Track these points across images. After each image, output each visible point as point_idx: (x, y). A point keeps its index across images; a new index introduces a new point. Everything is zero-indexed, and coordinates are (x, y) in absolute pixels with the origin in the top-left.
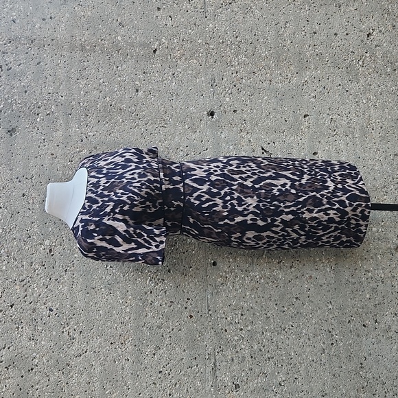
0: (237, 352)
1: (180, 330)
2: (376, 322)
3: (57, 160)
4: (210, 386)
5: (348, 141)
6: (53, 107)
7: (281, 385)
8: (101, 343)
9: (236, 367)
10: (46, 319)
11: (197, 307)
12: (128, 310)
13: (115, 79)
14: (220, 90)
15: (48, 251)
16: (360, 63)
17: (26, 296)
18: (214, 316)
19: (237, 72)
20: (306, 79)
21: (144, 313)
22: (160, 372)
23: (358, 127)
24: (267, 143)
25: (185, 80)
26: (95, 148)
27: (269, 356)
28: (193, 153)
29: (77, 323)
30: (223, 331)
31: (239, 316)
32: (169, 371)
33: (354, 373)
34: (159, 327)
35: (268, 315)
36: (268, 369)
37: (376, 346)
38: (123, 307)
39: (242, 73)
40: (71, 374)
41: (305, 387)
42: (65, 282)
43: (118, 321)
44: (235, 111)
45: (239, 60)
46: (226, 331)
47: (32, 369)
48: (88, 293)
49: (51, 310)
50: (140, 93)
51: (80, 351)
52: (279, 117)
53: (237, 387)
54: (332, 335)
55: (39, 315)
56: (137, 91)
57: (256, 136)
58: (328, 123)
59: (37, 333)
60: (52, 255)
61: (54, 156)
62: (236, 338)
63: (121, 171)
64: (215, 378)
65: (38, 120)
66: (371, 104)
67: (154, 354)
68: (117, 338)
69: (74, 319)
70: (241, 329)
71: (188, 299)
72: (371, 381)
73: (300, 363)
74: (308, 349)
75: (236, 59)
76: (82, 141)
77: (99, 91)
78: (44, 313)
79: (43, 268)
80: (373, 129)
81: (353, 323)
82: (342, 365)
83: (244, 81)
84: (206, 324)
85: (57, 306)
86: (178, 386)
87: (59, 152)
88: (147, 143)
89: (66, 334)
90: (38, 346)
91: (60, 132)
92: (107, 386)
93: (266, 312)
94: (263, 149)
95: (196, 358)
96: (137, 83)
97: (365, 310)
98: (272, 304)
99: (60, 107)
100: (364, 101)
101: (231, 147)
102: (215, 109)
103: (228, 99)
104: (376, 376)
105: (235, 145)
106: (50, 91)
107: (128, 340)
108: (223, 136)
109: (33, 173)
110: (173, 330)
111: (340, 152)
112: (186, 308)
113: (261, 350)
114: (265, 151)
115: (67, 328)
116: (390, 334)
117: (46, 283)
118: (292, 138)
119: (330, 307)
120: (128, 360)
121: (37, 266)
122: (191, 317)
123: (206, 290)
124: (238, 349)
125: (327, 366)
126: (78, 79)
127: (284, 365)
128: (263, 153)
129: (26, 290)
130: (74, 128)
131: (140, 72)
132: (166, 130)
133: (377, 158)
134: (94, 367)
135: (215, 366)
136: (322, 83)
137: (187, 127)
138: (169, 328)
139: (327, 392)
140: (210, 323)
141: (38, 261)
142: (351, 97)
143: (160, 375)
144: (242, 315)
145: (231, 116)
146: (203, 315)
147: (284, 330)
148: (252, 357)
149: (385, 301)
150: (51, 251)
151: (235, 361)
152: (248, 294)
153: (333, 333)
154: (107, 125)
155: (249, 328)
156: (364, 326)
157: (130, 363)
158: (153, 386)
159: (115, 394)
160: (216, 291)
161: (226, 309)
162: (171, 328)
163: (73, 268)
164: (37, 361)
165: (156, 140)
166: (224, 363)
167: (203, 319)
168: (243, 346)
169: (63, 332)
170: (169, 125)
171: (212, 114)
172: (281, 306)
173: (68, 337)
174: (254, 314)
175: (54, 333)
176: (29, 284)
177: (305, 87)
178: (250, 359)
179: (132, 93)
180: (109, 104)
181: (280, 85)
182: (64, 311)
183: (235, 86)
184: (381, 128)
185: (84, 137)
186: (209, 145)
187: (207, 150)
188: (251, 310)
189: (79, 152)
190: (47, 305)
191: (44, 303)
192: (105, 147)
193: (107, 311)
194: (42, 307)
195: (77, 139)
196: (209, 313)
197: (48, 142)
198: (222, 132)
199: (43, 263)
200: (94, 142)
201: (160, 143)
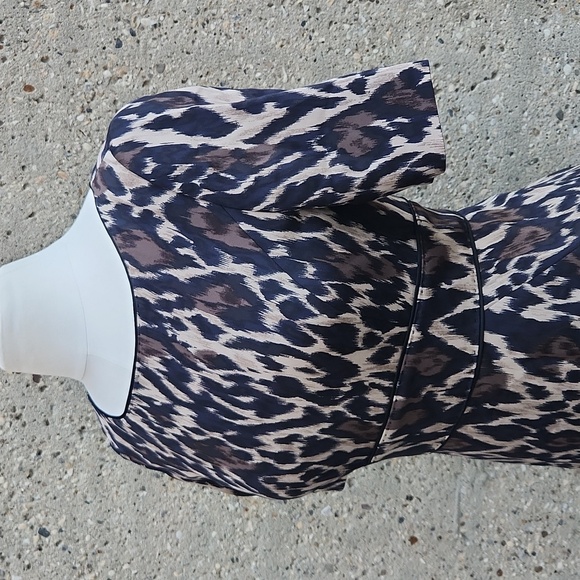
1: (384, 573)
3: (44, 105)
10: (31, 555)
11: (429, 516)
12: (250, 527)
15: (29, 378)
18: (473, 538)
21: (293, 536)
26: (160, 68)
28: (451, 88)
29: (116, 565)
30: (494, 573)
31: (538, 536)
34: (331, 569)
38: (238, 521)
42: (81, 460)
43: (223, 555)
46: (500, 573)
48: (143, 489)
49: (44, 533)
55: (10, 544)
60: (42, 389)
61: (35, 94)
63: (251, 418)
69: (107, 555)
70: (539, 569)
71: (410, 498)
76: (119, 45)
78: (27, 541)
79: (17, 424)
84: (450, 556)
85: (61, 522)
87: (49, 80)
88: (317, 54)
91: (49, 16)
101: (567, 69)
108: (547, 32)
110: (364, 573)
112: (401, 520)
117: (27, 465)
122: (413, 540)
123: (456, 475)
138: (354, 568)
140: (462, 556)
144: (544, 534)
146: (445, 537)
152: (566, 482)
155: (560, 566)
160: (482, 477)
161: (507, 520)
162: (361, 568)
165: (344, 45)
167: (442, 546)
182: (79, 535)
185: (126, 32)
186: (502, 61)
187: (494, 75)
188: (570, 522)
189: (113, 79)
190: (32, 521)
191: (26, 518)
192: (189, 66)
193: (194, 532)
194: (21, 526)
195: (105, 38)
196: (462, 530)
197: (15, 46)
198: (544, 20)
199: (18, 412)
200: (156, 48)
201: (356, 56)
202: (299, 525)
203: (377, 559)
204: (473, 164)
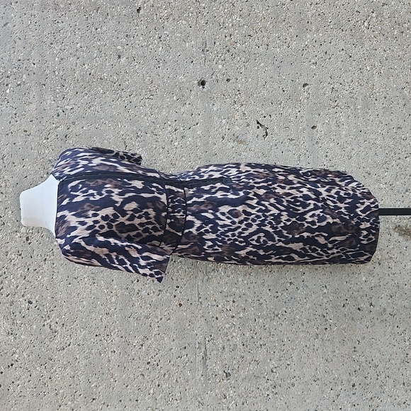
0: (229, 340)
1: (169, 319)
2: (371, 304)
3: (31, 137)
4: (200, 375)
5: (349, 113)
6: (24, 76)
7: (272, 372)
8: (85, 336)
9: (227, 355)
10: (25, 312)
11: (186, 295)
12: (113, 300)
13: (94, 43)
14: (211, 56)
15: (25, 239)
16: (366, 24)
17: (2, 288)
18: (205, 304)
19: (231, 35)
20: (306, 43)
21: (131, 303)
22: (149, 363)
23: (360, 97)
24: (262, 116)
25: (173, 44)
26: (74, 123)
27: (261, 343)
28: (182, 129)
29: (59, 316)
30: (214, 319)
31: (231, 302)
32: (157, 361)
33: (347, 357)
34: (147, 318)
35: (261, 301)
36: (260, 356)
37: (370, 329)
38: (108, 297)
39: (237, 36)
40: (54, 368)
41: (297, 373)
42: (45, 272)
43: (103, 312)
44: (228, 80)
45: (233, 20)
46: (217, 318)
47: (12, 365)
48: (70, 284)
49: (30, 302)
50: (123, 60)
51: (63, 345)
52: (276, 87)
53: (228, 375)
54: (326, 320)
55: (17, 307)
56: (119, 57)
57: (251, 108)
58: (328, 93)
59: (16, 327)
60: (30, 244)
61: (28, 133)
62: (227, 326)
64: (206, 366)
65: (8, 91)
66: (375, 71)
67: (142, 345)
68: (102, 330)
69: (55, 312)
70: (233, 317)
71: (178, 287)
72: (364, 364)
73: (293, 349)
74: (301, 335)
75: (230, 20)
76: (58, 116)
77: (76, 58)
78: (23, 306)
79: (20, 257)
80: (376, 100)
81: (347, 307)
82: (336, 350)
83: (239, 45)
84: (196, 312)
85: (37, 298)
86: (166, 376)
87: (33, 128)
88: (131, 117)
89: (47, 327)
90: (18, 340)
91: (33, 106)
92: (93, 379)
93: (258, 299)
94: (258, 123)
95: (185, 348)
96: (119, 47)
97: (360, 293)
98: (265, 289)
99: (32, 77)
100: (368, 68)
101: (224, 121)
102: (207, 78)
103: (220, 66)
104: (369, 359)
105: (228, 118)
106: (20, 58)
107: (114, 332)
108: (215, 109)
109: (5, 152)
110: (161, 319)
111: (340, 125)
112: (175, 296)
113: (252, 338)
114: (261, 125)
115: (49, 321)
116: (385, 317)
117: (24, 274)
118: (290, 111)
119: (325, 291)
120: (115, 352)
121: (13, 256)
122: (180, 305)
123: (196, 277)
124: (230, 337)
125: (320, 351)
126: (51, 44)
127: (277, 352)
128: (258, 127)
129: (2, 282)
130: (49, 99)
131: (122, 35)
132: (152, 102)
133: (380, 131)
134: (78, 361)
135: (206, 355)
136: (324, 48)
137: (175, 98)
138: (157, 317)
139: (319, 377)
140: (201, 312)
141: (13, 250)
142: (354, 63)
143: (148, 366)
144: (234, 302)
145: (223, 85)
146: (193, 303)
147: (277, 316)
148: (243, 345)
149: (381, 284)
150: (27, 239)
151: (226, 349)
152: (240, 279)
153: (328, 318)
154: (86, 97)
155: (241, 315)
156: (359, 309)
157: (116, 355)
158: (140, 377)
159: (101, 387)
160: (207, 278)
161: (218, 296)
162: (160, 317)
163: (52, 257)
164: (17, 356)
165: (141, 114)
166: (215, 352)
167: (193, 308)
168: (234, 334)
169: (44, 325)
170: (155, 96)
171: (203, 83)
172: (274, 291)
173: (49, 330)
174: (246, 301)
175: (35, 327)
176: (5, 276)
177: (305, 52)
178: (242, 347)
179: (114, 59)
180: (88, 73)
181: (278, 50)
182: (44, 303)
183: (228, 51)
184: (385, 98)
185: (61, 111)
186: (199, 119)
187: (197, 124)
188: (244, 296)
189: (56, 128)
190: (25, 297)
191: (23, 296)
192: (84, 122)
193: (91, 302)
194: (21, 300)
195: (53, 113)
196: (200, 300)
197: (20, 117)
198: (213, 105)
199: (20, 253)
200: (72, 117)
201: (146, 118)
202: (133, 299)
203: (166, 313)
204: (192, 156)
